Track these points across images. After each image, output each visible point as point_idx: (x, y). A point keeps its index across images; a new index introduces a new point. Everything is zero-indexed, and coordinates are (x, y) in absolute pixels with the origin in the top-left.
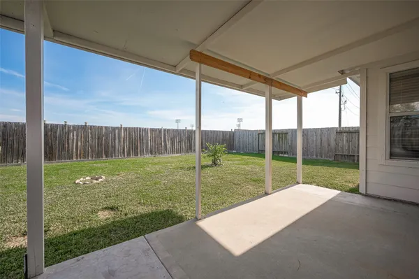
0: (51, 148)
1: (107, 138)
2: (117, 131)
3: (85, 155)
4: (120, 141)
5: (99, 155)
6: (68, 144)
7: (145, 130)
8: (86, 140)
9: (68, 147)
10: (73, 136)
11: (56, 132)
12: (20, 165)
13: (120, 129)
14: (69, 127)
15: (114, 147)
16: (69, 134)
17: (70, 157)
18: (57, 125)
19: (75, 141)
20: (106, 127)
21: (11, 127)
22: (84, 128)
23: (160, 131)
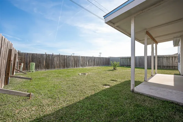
0: (48, 64)
1: (67, 60)
2: (70, 57)
3: (60, 67)
4: (71, 61)
5: (64, 67)
6: (54, 62)
7: (79, 57)
8: (60, 61)
9: (54, 63)
10: (56, 59)
11: (50, 58)
12: (38, 71)
13: (71, 56)
14: (54, 55)
15: (69, 64)
16: (54, 59)
17: (55, 68)
18: (50, 55)
19: (56, 61)
20: (66, 56)
21: (34, 55)
22: (59, 56)
23: (84, 57)
